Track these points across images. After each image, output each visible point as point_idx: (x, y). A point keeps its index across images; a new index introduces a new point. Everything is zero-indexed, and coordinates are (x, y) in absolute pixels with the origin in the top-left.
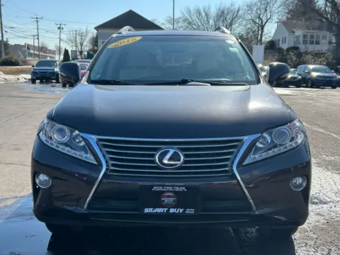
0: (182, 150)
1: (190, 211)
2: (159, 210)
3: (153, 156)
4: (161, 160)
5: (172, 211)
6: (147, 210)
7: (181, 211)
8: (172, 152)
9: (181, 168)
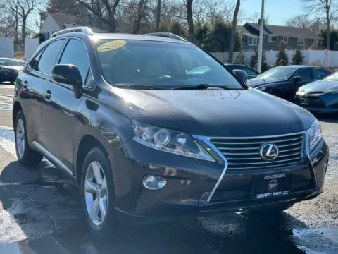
0: (277, 144)
1: (286, 193)
2: (266, 195)
3: (258, 151)
4: (264, 154)
5: (275, 194)
6: (259, 196)
7: (280, 193)
8: (271, 146)
9: (278, 159)
